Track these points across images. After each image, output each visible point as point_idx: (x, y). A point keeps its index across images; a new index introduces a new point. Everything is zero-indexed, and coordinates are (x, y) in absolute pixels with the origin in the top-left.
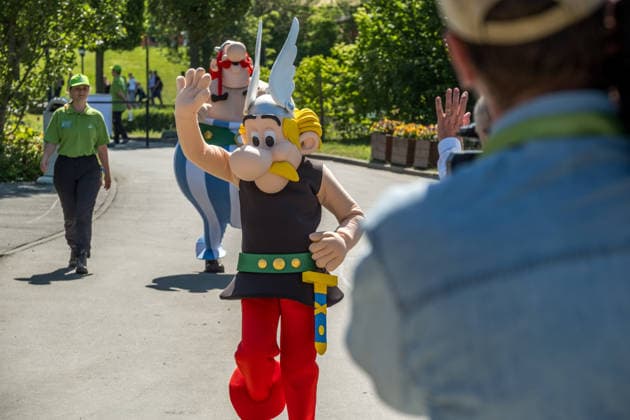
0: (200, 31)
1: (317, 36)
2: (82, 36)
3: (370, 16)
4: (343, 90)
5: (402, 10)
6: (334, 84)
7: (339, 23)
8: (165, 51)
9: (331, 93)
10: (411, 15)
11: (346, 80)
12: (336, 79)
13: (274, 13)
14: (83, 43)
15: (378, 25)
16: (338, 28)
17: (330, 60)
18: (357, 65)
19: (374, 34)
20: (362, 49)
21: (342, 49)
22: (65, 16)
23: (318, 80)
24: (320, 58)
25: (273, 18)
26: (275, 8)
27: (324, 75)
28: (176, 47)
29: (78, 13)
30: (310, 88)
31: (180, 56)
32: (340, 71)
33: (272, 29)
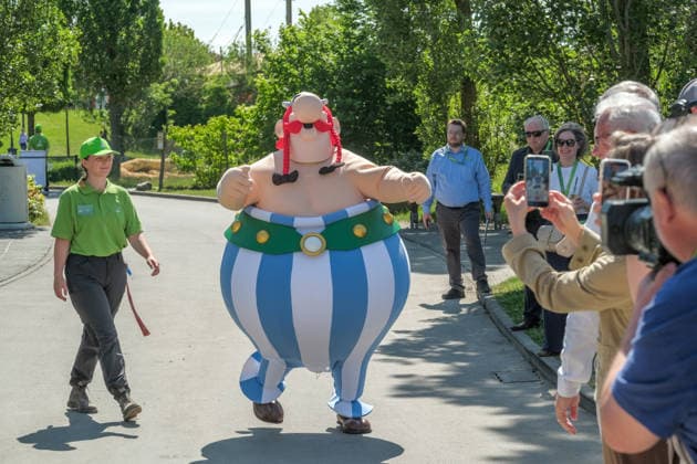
0: (119, 95)
1: (211, 100)
2: (24, 100)
3: (267, 81)
4: (246, 144)
5: (294, 76)
6: (237, 140)
7: (228, 88)
8: (82, 113)
9: (234, 149)
10: (303, 80)
11: (249, 136)
12: (238, 136)
13: (173, 80)
14: (25, 106)
15: (275, 89)
16: (228, 93)
17: (233, 119)
18: (258, 123)
19: (272, 96)
20: (261, 110)
21: (242, 109)
22: (8, 83)
23: (223, 135)
24: (224, 117)
25: (173, 85)
26: (174, 76)
27: (229, 132)
28: (91, 110)
29: (20, 79)
30: (217, 144)
31: (95, 117)
32: (242, 128)
33: (173, 94)
